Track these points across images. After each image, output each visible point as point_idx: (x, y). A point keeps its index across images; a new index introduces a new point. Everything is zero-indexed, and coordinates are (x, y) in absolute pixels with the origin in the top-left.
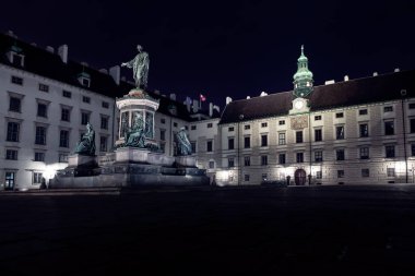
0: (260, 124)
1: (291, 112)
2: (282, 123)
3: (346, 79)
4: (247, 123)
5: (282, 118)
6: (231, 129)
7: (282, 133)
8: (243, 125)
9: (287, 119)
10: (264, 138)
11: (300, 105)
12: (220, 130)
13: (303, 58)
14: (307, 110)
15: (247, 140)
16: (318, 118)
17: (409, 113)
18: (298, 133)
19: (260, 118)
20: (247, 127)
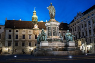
0: (22, 31)
3: (47, 21)
4: (17, 30)
5: (30, 30)
6: (10, 31)
7: (30, 35)
8: (15, 30)
9: (32, 31)
10: (24, 36)
12: (5, 31)
14: (39, 29)
15: (17, 36)
17: (63, 34)
18: (35, 36)
19: (22, 29)
20: (17, 31)
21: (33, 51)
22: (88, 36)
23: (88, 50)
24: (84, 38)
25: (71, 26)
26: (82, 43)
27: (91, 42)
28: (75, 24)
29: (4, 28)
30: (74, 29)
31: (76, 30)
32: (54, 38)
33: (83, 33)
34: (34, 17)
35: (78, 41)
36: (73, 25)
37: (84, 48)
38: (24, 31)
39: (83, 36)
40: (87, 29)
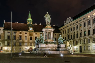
0: (19, 32)
1: (29, 31)
2: (26, 33)
3: (40, 24)
4: (15, 31)
5: (26, 32)
6: (9, 32)
7: (26, 36)
9: (28, 33)
10: (20, 37)
11: (31, 29)
12: (4, 32)
13: (30, 15)
14: (33, 31)
16: (36, 34)
17: (55, 36)
18: (30, 37)
19: (19, 31)
20: (15, 33)
21: (28, 50)
22: (75, 39)
23: (74, 50)
24: (72, 41)
25: (62, 30)
26: (70, 44)
27: (77, 44)
28: (65, 28)
29: (3, 30)
30: (64, 32)
31: (65, 33)
32: (49, 41)
33: (71, 36)
34: (29, 20)
35: (66, 42)
36: (64, 29)
37: (71, 48)
38: (21, 33)
39: (71, 38)
40: (75, 32)
